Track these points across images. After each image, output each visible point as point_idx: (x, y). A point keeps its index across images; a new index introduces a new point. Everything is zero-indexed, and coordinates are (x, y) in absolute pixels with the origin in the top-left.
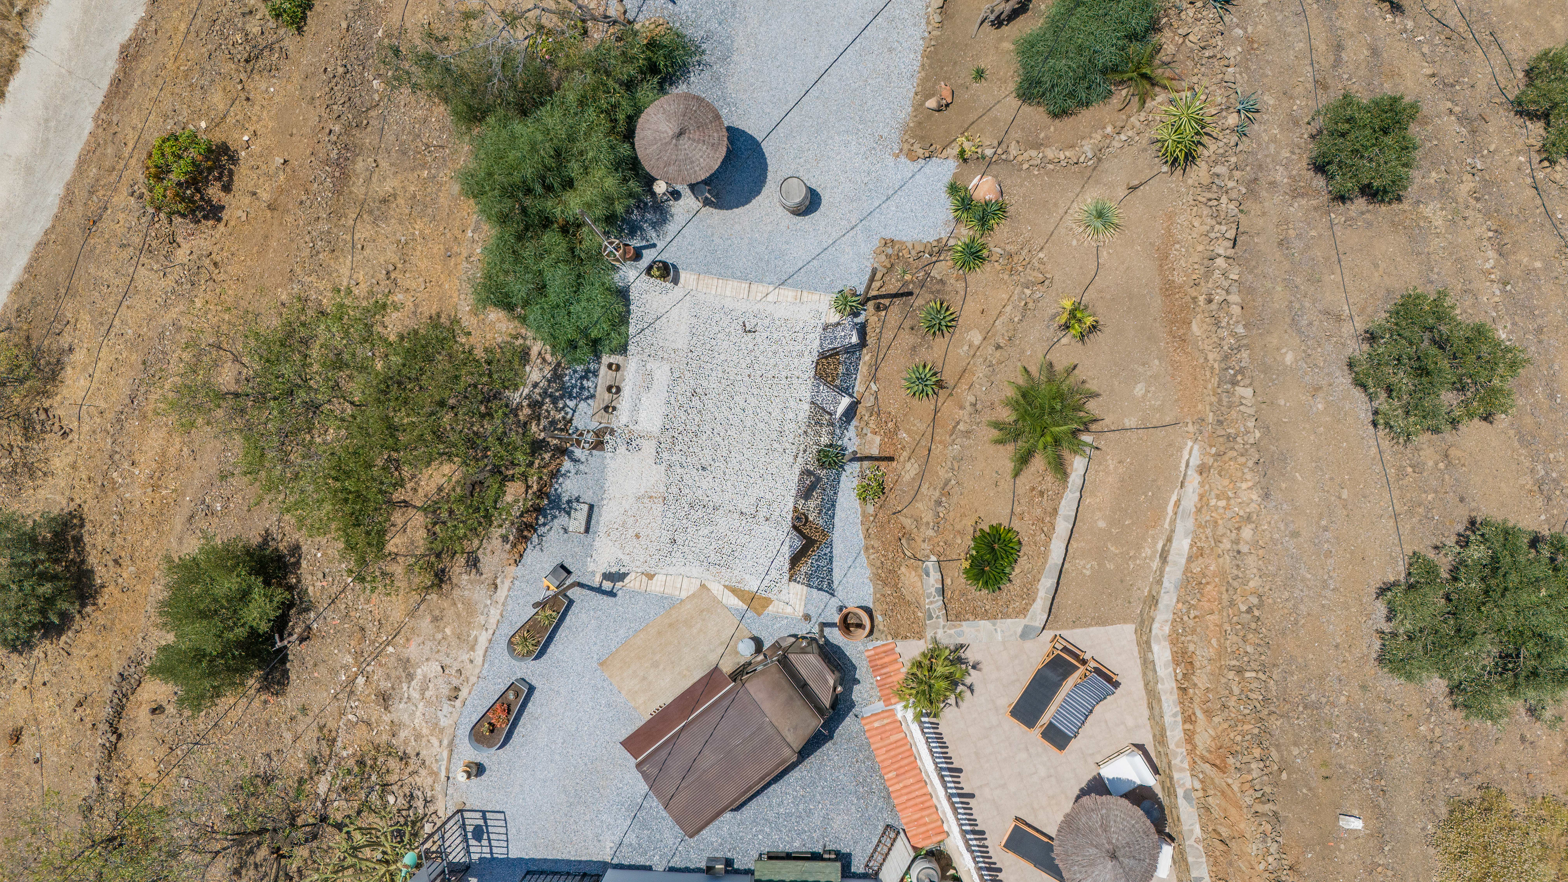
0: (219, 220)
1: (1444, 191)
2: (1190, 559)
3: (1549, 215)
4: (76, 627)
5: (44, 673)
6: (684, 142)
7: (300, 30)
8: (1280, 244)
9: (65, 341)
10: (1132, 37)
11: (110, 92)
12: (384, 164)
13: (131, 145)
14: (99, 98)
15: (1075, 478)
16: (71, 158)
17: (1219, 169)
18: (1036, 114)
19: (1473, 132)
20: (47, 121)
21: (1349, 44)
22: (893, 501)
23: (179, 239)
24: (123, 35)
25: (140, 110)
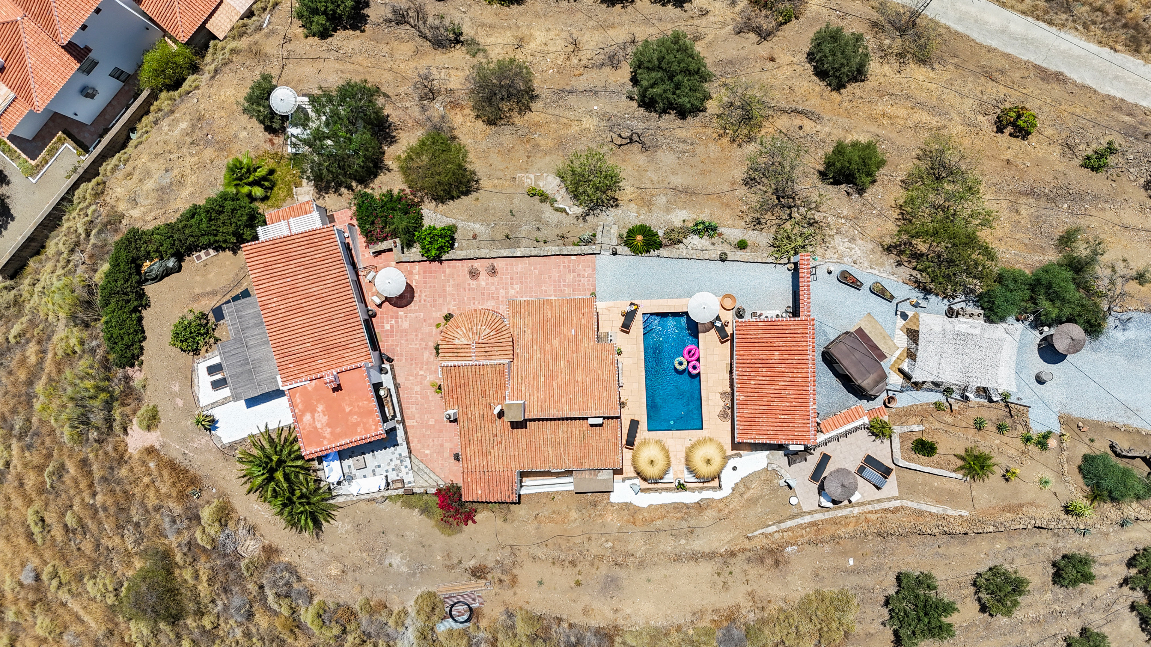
0: (997, 132)
1: (1056, 600)
2: (930, 513)
3: (1045, 640)
4: (821, 84)
5: (799, 69)
6: (1069, 340)
7: (1081, 166)
8: (1037, 544)
9: (936, 66)
10: (1110, 492)
11: (1041, 67)
12: (1032, 210)
13: (1024, 91)
14: (1038, 62)
15: (954, 475)
16: (1009, 50)
17: (1064, 522)
18: (1079, 461)
19: (1075, 613)
20: (1026, 39)
21: (1108, 568)
22: (936, 413)
23: (987, 117)
24: (1067, 73)
25: (1040, 94)
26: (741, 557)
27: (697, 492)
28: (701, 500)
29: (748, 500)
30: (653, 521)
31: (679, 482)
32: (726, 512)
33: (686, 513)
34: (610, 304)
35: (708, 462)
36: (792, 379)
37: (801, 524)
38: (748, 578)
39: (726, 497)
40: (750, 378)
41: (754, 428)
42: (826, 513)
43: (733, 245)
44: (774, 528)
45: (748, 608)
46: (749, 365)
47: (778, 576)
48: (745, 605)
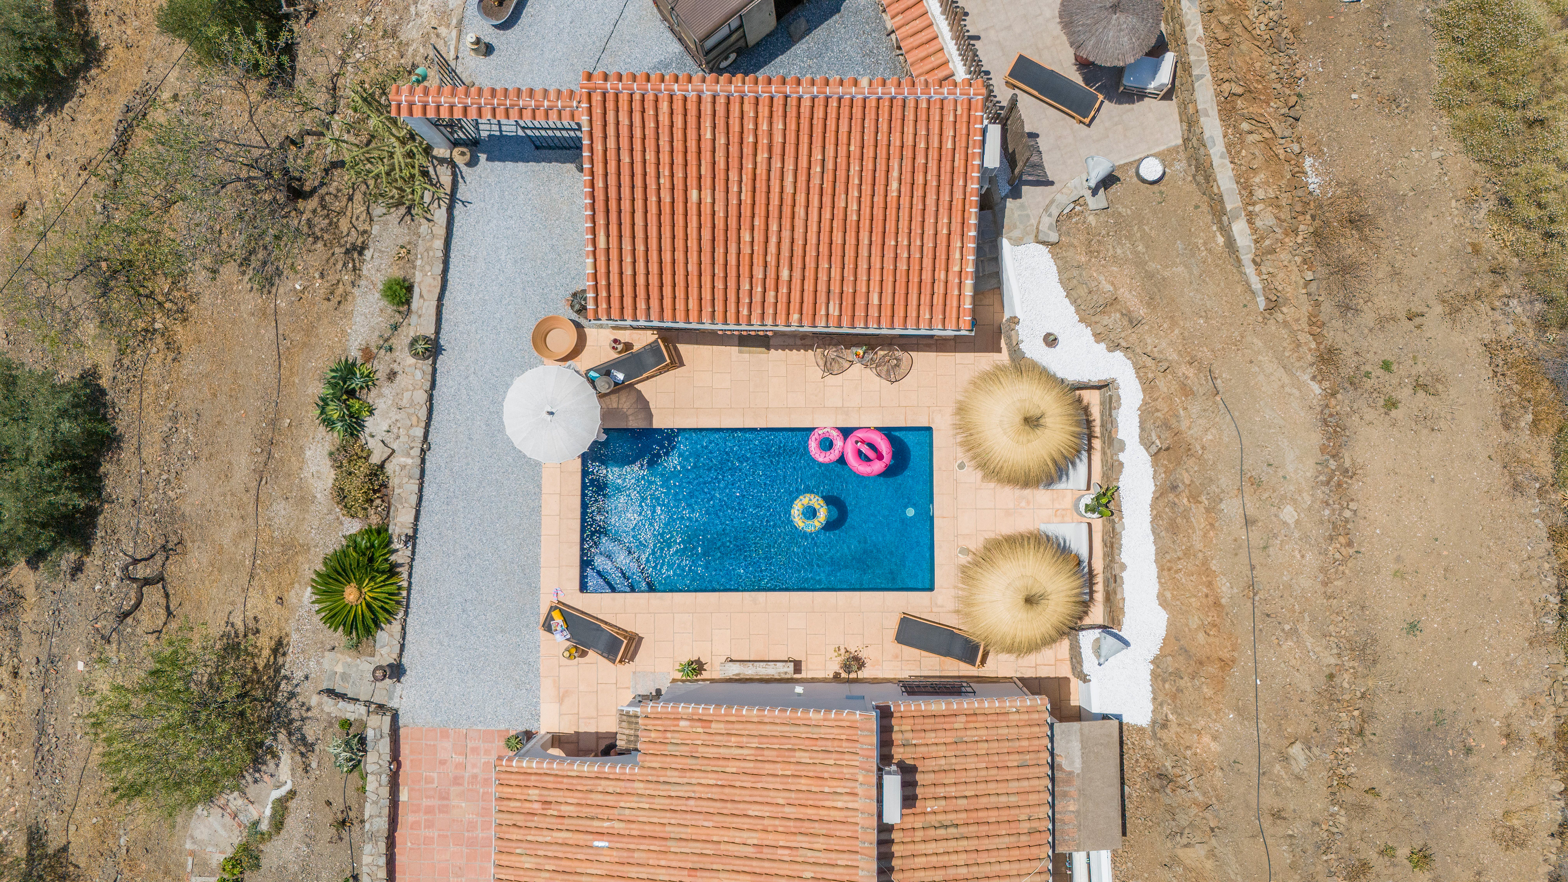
4: (80, 91)
5: (48, 145)
26: (1334, 334)
27: (1122, 457)
28: (1146, 443)
29: (1151, 302)
30: (1217, 604)
31: (1089, 509)
32: (1191, 372)
33: (1194, 498)
34: (547, 691)
35: (1032, 422)
36: (777, 150)
37: (1229, 146)
38: (1402, 315)
39: (1139, 369)
40: (770, 283)
41: (927, 276)
42: (1196, 72)
43: (398, 318)
44: (1240, 229)
45: (1498, 315)
46: (732, 284)
47: (1398, 220)
48: (1487, 324)
